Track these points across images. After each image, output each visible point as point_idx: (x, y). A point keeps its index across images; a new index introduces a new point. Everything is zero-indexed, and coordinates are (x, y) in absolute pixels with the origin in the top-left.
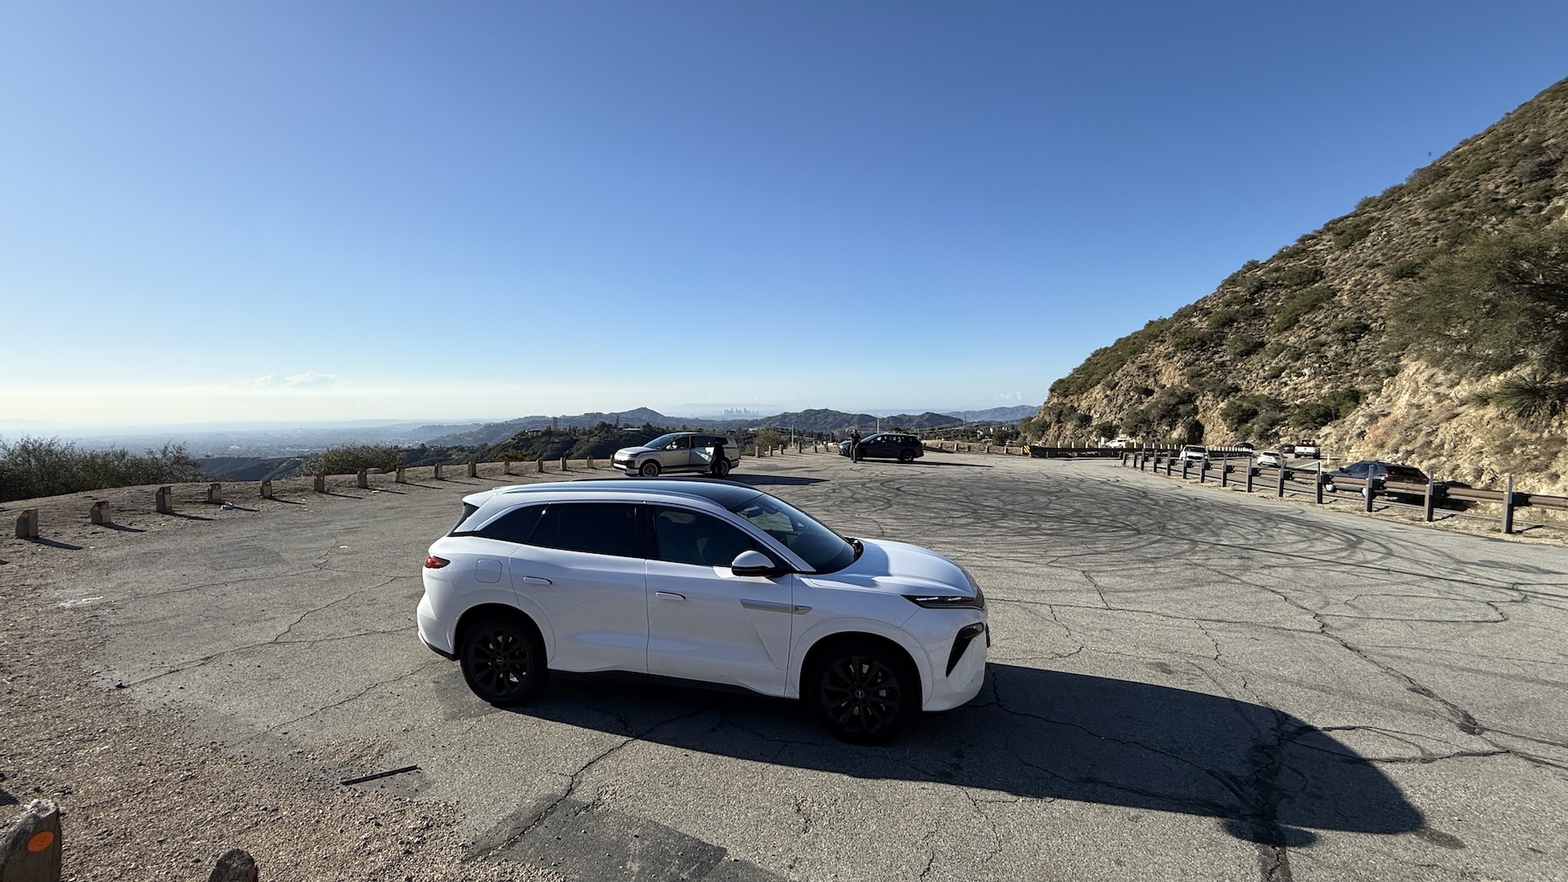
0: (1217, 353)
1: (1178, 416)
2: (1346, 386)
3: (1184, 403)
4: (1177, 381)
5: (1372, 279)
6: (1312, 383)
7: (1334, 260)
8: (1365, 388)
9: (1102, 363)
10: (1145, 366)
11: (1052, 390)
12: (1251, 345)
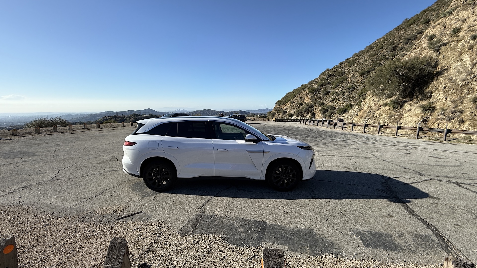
0: (319, 94)
1: (309, 111)
2: (349, 103)
3: (310, 107)
4: (309, 101)
5: (356, 75)
6: (341, 102)
7: (347, 69)
8: (353, 104)
9: (290, 96)
10: (301, 97)
11: (276, 104)
12: (327, 92)
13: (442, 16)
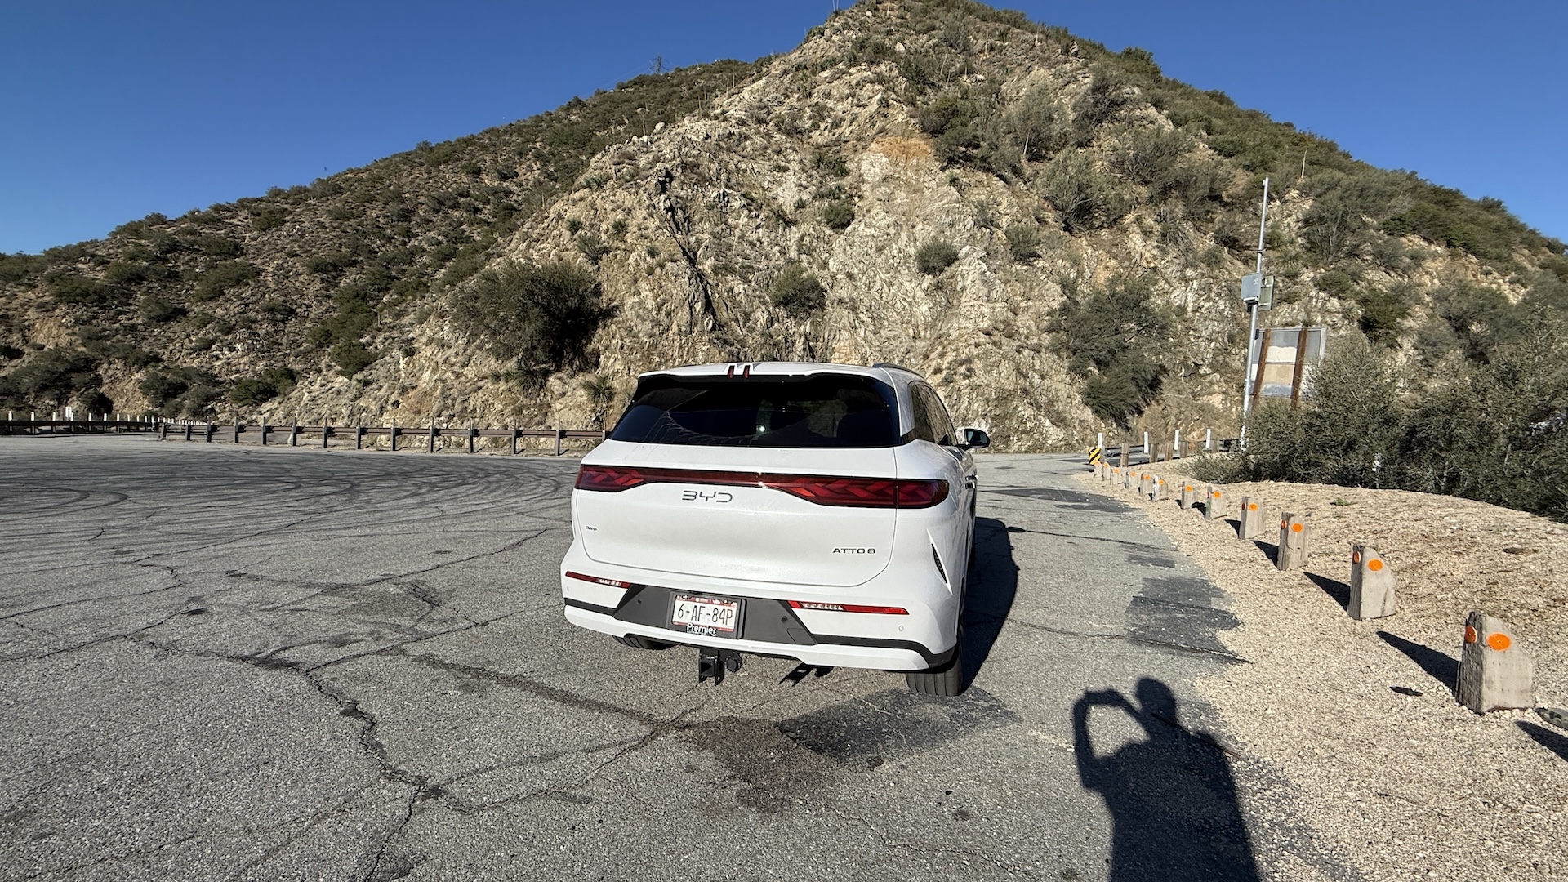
0: (124, 313)
2: (281, 364)
4: (63, 341)
5: (292, 267)
6: (246, 359)
7: (253, 239)
8: (297, 367)
12: (170, 310)
13: (585, 184)
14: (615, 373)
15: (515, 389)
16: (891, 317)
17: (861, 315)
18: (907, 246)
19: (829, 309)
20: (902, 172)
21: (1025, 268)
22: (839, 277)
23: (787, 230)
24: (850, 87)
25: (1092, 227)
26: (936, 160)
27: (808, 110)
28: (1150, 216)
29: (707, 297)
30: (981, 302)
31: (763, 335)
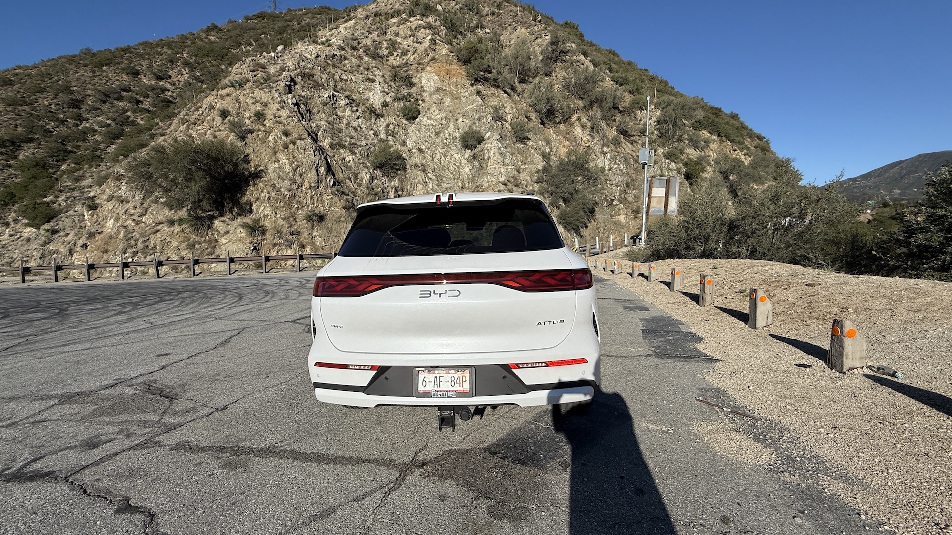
13: (229, 84)
14: (266, 216)
15: (187, 231)
16: (447, 175)
17: (429, 175)
18: (454, 132)
19: (409, 171)
20: (447, 86)
21: (522, 145)
22: (414, 150)
23: (377, 120)
24: (411, 30)
25: (555, 123)
26: (467, 79)
27: (385, 43)
28: (584, 117)
29: (327, 163)
30: (499, 166)
31: (368, 188)
